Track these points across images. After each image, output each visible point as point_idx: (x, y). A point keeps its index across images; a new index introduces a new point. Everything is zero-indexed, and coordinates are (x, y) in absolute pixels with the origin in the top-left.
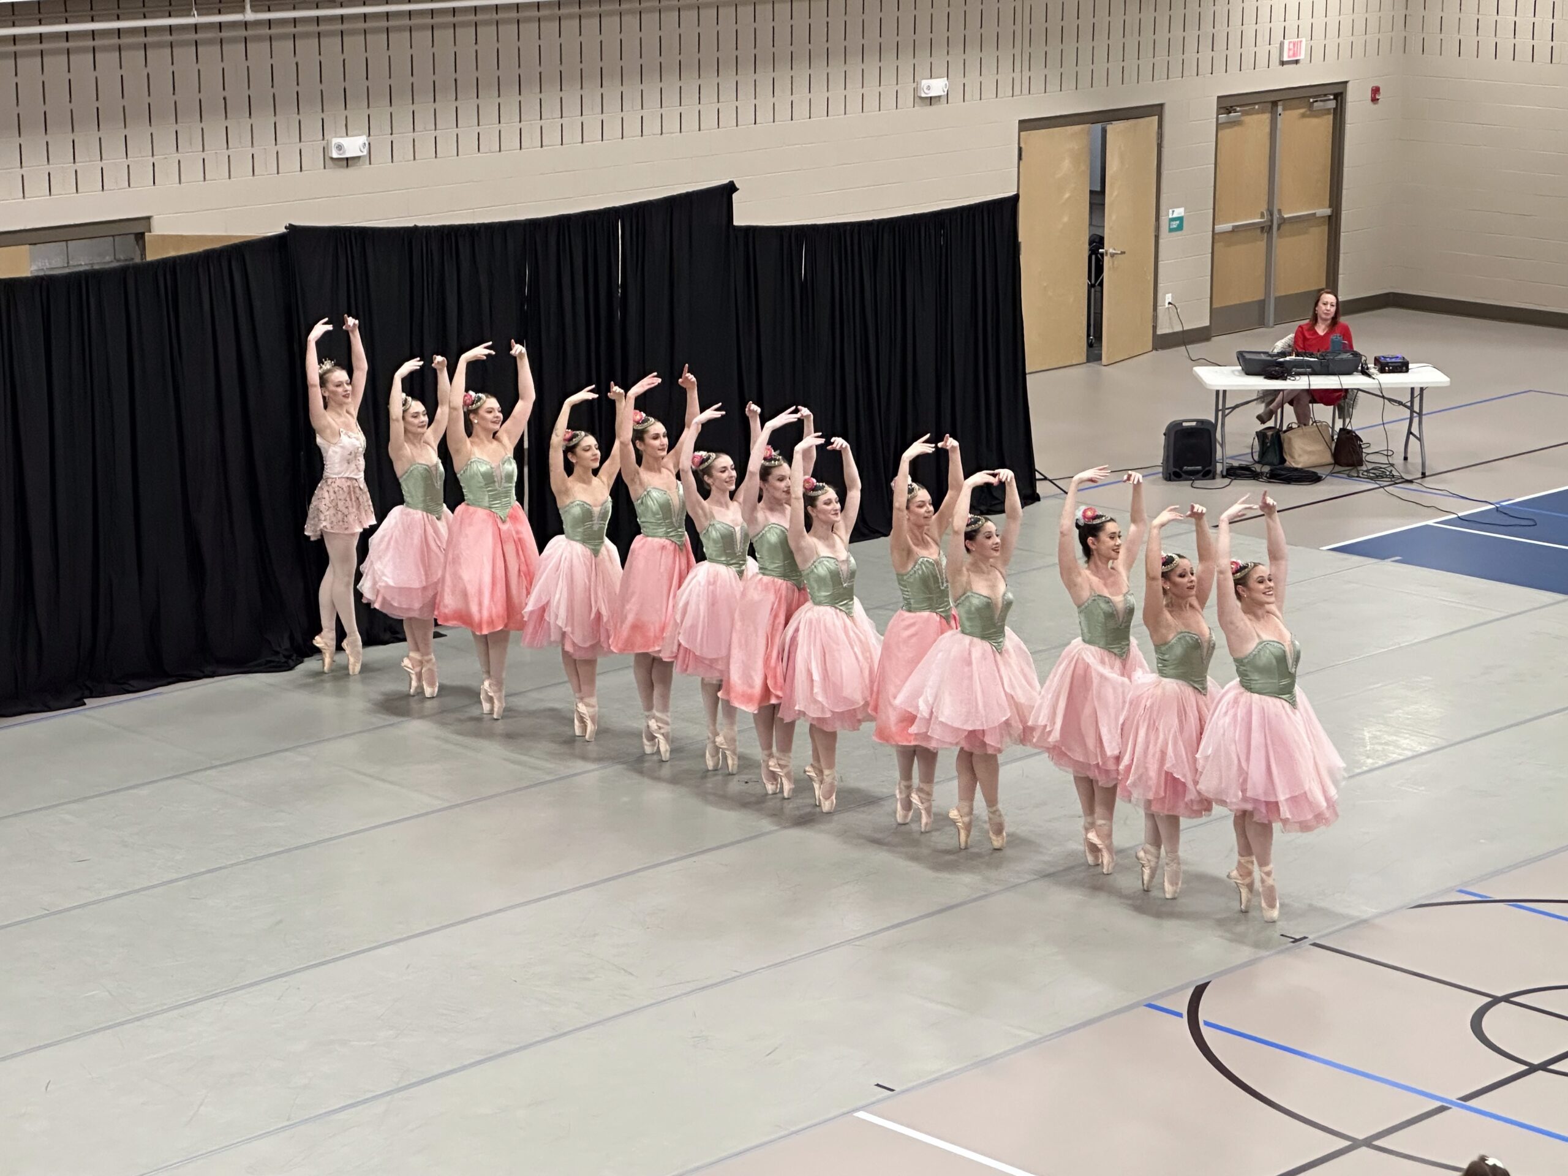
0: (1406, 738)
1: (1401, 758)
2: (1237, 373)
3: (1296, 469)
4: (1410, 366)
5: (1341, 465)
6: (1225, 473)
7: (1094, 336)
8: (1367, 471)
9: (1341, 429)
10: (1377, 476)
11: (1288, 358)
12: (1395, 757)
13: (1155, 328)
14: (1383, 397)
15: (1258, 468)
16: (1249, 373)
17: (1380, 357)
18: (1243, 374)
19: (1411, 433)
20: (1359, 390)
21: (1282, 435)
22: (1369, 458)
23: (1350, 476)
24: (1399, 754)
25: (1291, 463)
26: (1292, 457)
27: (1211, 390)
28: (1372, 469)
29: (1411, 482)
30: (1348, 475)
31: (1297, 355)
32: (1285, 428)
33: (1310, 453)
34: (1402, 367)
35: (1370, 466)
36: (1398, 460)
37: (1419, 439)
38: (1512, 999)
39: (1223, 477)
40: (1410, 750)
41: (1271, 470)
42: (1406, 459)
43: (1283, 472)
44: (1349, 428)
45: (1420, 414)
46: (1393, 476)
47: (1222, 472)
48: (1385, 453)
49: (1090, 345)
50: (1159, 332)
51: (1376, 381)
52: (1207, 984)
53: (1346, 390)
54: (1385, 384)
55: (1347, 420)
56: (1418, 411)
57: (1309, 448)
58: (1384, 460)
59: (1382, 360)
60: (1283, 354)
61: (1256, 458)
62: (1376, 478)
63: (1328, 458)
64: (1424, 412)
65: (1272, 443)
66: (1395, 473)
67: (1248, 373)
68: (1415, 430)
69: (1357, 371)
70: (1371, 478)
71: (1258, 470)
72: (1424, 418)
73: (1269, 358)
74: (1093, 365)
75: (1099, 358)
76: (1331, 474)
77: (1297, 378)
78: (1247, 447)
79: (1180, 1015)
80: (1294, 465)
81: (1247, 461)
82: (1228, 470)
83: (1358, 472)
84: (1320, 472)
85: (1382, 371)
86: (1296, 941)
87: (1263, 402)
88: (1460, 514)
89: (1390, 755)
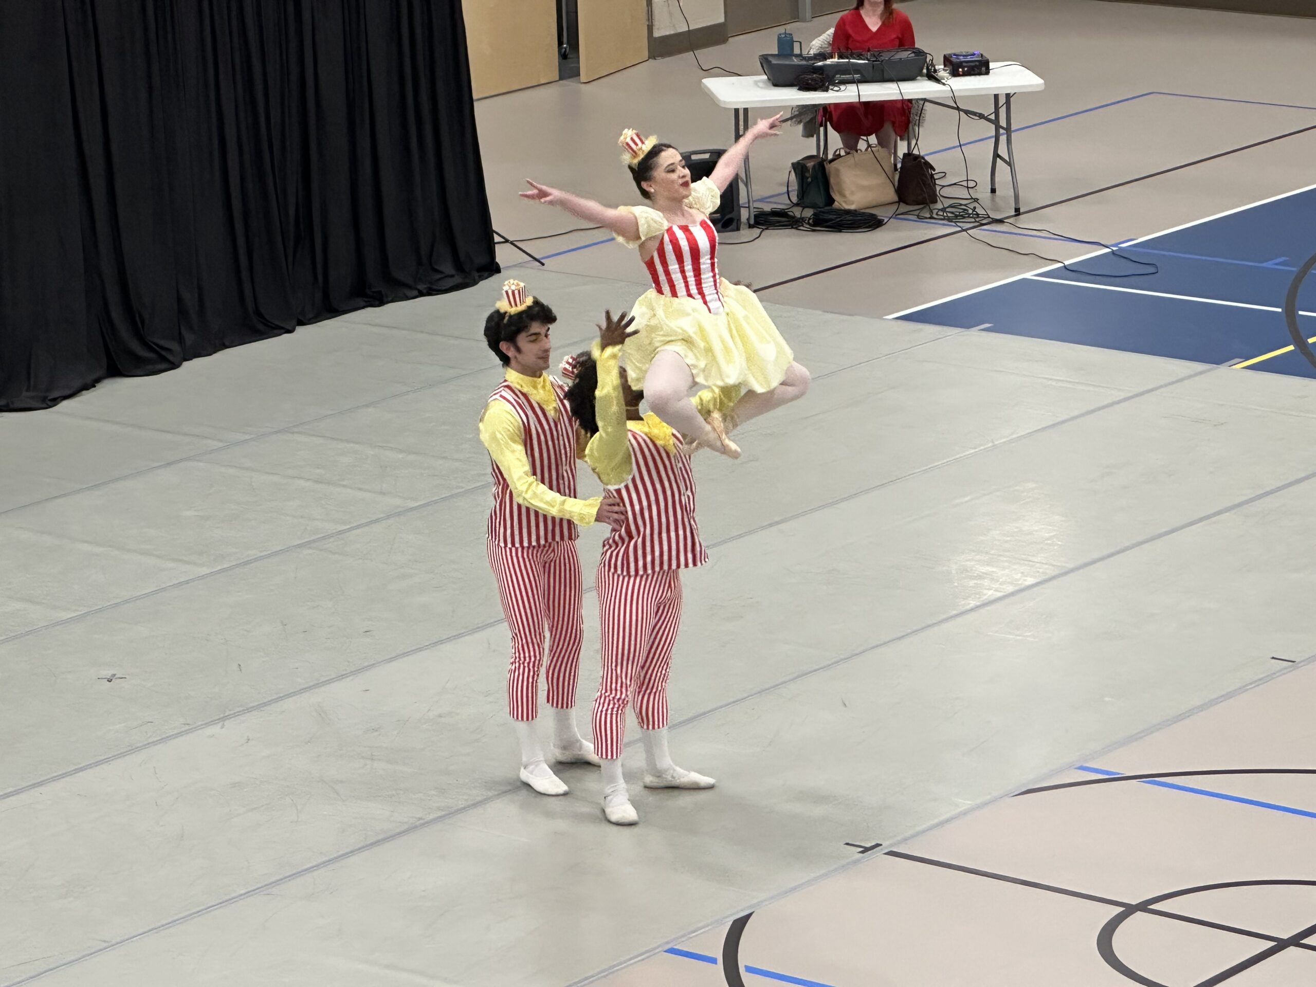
0: (1004, 568)
1: (999, 594)
2: (761, 85)
3: (848, 212)
4: (992, 65)
5: (907, 204)
6: (752, 222)
7: (568, 43)
8: (944, 210)
9: (905, 155)
10: (956, 216)
11: (829, 62)
12: (990, 594)
13: (650, 28)
14: (958, 109)
15: (797, 212)
16: (777, 82)
17: (950, 55)
18: (770, 84)
19: (999, 156)
20: (925, 100)
21: (827, 166)
22: (945, 192)
23: (920, 218)
24: (996, 590)
25: (841, 203)
26: (843, 196)
27: (729, 109)
28: (950, 206)
29: (1001, 221)
30: (918, 216)
31: (840, 57)
32: (830, 157)
33: (863, 188)
34: (980, 67)
35: (947, 203)
36: (983, 193)
37: (1009, 164)
38: (1152, 907)
39: (751, 226)
40: (1011, 583)
41: (815, 214)
42: (993, 191)
43: (831, 217)
44: (916, 152)
45: (1008, 130)
46: (978, 214)
47: (748, 219)
48: (965, 184)
49: (563, 56)
50: (657, 34)
51: (947, 88)
52: (748, 916)
53: (910, 101)
54: (960, 90)
55: (914, 142)
56: (1005, 126)
57: (865, 182)
58: (964, 193)
59: (954, 59)
60: (822, 56)
61: (795, 199)
62: (954, 218)
63: (890, 194)
64: (1013, 127)
65: (815, 177)
66: (980, 211)
67: (776, 85)
68: (1003, 151)
69: (921, 75)
70: (949, 220)
71: (798, 215)
72: (1013, 135)
73: (804, 63)
74: (569, 84)
75: (576, 73)
76: (896, 216)
77: (843, 87)
78: (782, 185)
79: (713, 961)
80: (847, 207)
81: (782, 204)
82: (756, 216)
83: (931, 212)
84: (880, 213)
85: (955, 74)
86: (866, 850)
87: (800, 122)
88: (1067, 263)
89: (985, 592)
